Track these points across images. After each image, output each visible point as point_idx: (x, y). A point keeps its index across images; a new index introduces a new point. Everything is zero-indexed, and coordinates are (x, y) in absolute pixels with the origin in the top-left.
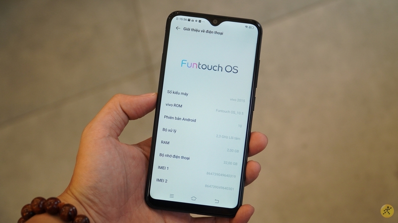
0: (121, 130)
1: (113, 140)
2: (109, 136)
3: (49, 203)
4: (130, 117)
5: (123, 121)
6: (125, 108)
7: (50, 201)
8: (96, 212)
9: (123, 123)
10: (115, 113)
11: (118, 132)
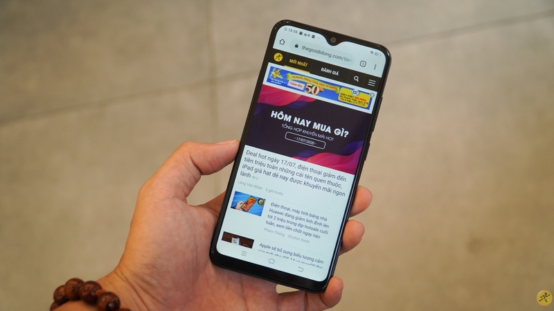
0: (191, 189)
1: (179, 202)
2: (174, 197)
3: (86, 289)
4: (202, 173)
5: (194, 177)
6: (197, 161)
7: (88, 285)
8: (153, 297)
9: (193, 180)
10: (183, 167)
11: (186, 191)
